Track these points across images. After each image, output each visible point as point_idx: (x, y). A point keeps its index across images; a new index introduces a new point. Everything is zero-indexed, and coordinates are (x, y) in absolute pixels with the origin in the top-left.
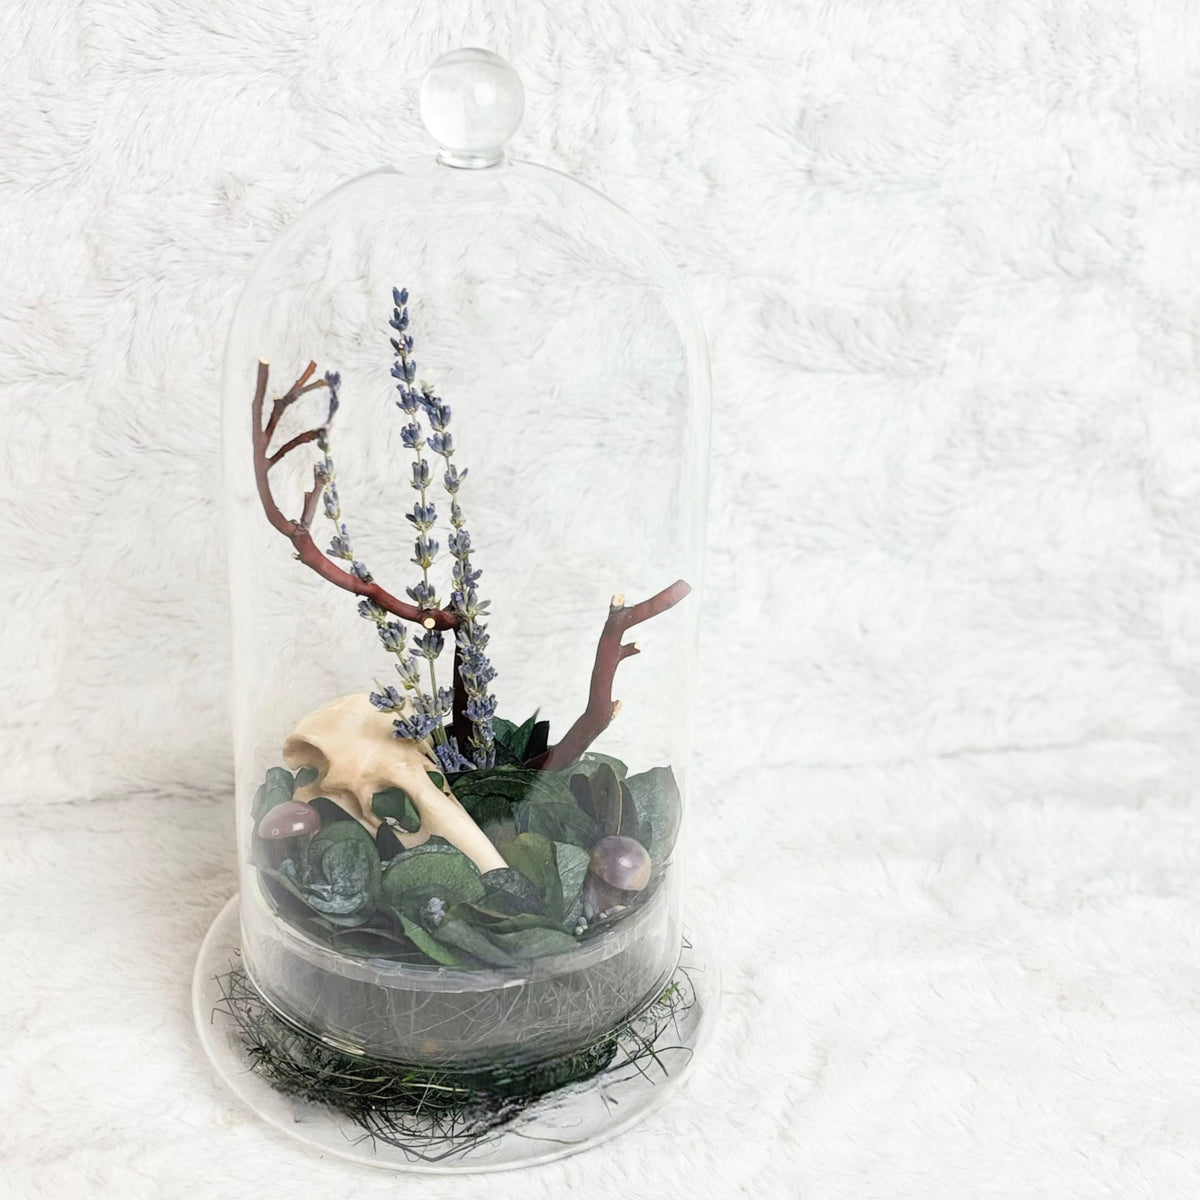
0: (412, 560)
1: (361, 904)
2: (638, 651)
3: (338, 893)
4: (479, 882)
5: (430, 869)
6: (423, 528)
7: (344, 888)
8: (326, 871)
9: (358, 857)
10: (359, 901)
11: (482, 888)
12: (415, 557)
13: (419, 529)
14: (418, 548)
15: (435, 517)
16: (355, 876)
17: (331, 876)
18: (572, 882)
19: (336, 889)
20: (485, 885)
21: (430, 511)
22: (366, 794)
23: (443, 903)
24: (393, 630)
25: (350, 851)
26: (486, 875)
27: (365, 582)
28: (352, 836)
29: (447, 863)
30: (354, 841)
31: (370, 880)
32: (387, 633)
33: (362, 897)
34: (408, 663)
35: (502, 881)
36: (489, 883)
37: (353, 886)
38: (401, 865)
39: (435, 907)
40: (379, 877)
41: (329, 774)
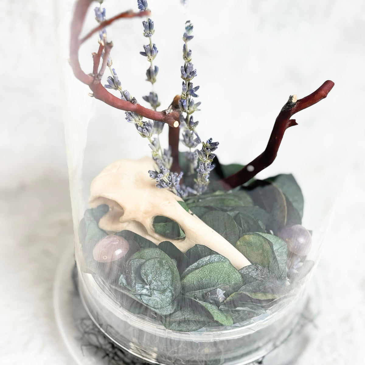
1: (173, 295)
2: (297, 124)
3: (154, 289)
4: (238, 273)
7: (158, 286)
8: (144, 277)
9: (164, 268)
10: (170, 294)
11: (240, 276)
16: (163, 278)
17: (147, 279)
19: (152, 287)
20: (240, 273)
22: (148, 223)
23: (225, 292)
24: (147, 128)
25: (158, 265)
26: (242, 269)
27: (133, 103)
28: (157, 256)
29: (220, 267)
30: (158, 259)
31: (173, 280)
32: (144, 130)
33: (171, 291)
34: (155, 142)
35: (250, 270)
36: (243, 272)
37: (163, 285)
38: (194, 272)
39: (220, 294)
40: (179, 278)
41: (125, 215)
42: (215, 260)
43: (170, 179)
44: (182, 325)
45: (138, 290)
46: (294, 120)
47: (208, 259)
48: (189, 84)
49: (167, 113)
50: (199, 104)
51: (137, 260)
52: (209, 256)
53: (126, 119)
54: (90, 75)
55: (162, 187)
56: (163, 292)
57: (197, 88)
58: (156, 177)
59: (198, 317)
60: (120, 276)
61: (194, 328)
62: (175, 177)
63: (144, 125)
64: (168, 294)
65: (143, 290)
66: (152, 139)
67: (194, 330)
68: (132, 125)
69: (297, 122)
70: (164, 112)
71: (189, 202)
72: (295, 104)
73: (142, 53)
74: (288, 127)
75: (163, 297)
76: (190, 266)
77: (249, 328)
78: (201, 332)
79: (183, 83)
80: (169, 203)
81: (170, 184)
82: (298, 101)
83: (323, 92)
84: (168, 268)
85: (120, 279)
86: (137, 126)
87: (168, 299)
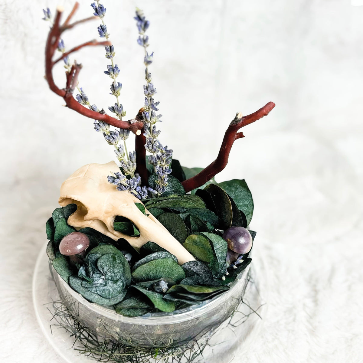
0: (110, 94)
1: (123, 285)
2: (244, 137)
4: (180, 268)
5: (157, 266)
6: (114, 77)
7: (112, 276)
8: (100, 269)
9: (116, 262)
10: (121, 284)
11: (182, 270)
12: (111, 92)
13: (113, 77)
14: (113, 87)
15: (119, 71)
16: (116, 270)
17: (103, 271)
18: (220, 255)
19: (107, 278)
20: (183, 268)
21: (116, 68)
23: (167, 283)
24: (113, 136)
25: (111, 259)
26: (184, 264)
27: (102, 114)
28: (110, 252)
29: (164, 262)
30: (112, 254)
31: (124, 272)
32: (110, 138)
33: (122, 282)
34: (120, 149)
35: (191, 265)
36: (185, 267)
37: (116, 276)
38: (142, 266)
39: (164, 286)
40: (129, 270)
41: (88, 214)
42: (163, 256)
43: (129, 182)
44: (131, 310)
45: (96, 280)
46: (241, 133)
47: (155, 255)
48: (150, 100)
49: (132, 123)
50: (160, 116)
51: (94, 254)
52: (156, 253)
53: (95, 128)
54: (63, 89)
55: (121, 189)
56: (116, 282)
57: (157, 103)
58: (114, 181)
59: (142, 305)
60: (80, 268)
61: (140, 314)
62: (132, 181)
63: (111, 134)
64: (120, 284)
65: (99, 279)
66: (118, 146)
67: (140, 316)
68: (100, 134)
69: (243, 134)
70: (129, 122)
71: (148, 203)
72: (241, 120)
73: (106, 72)
74: (236, 140)
75: (115, 286)
76: (139, 261)
77: (188, 315)
78: (146, 316)
79: (146, 99)
80: (127, 205)
81: (128, 187)
82: (243, 117)
83: (264, 111)
84: (119, 262)
85: (79, 271)
86: (105, 135)
87: (119, 289)
